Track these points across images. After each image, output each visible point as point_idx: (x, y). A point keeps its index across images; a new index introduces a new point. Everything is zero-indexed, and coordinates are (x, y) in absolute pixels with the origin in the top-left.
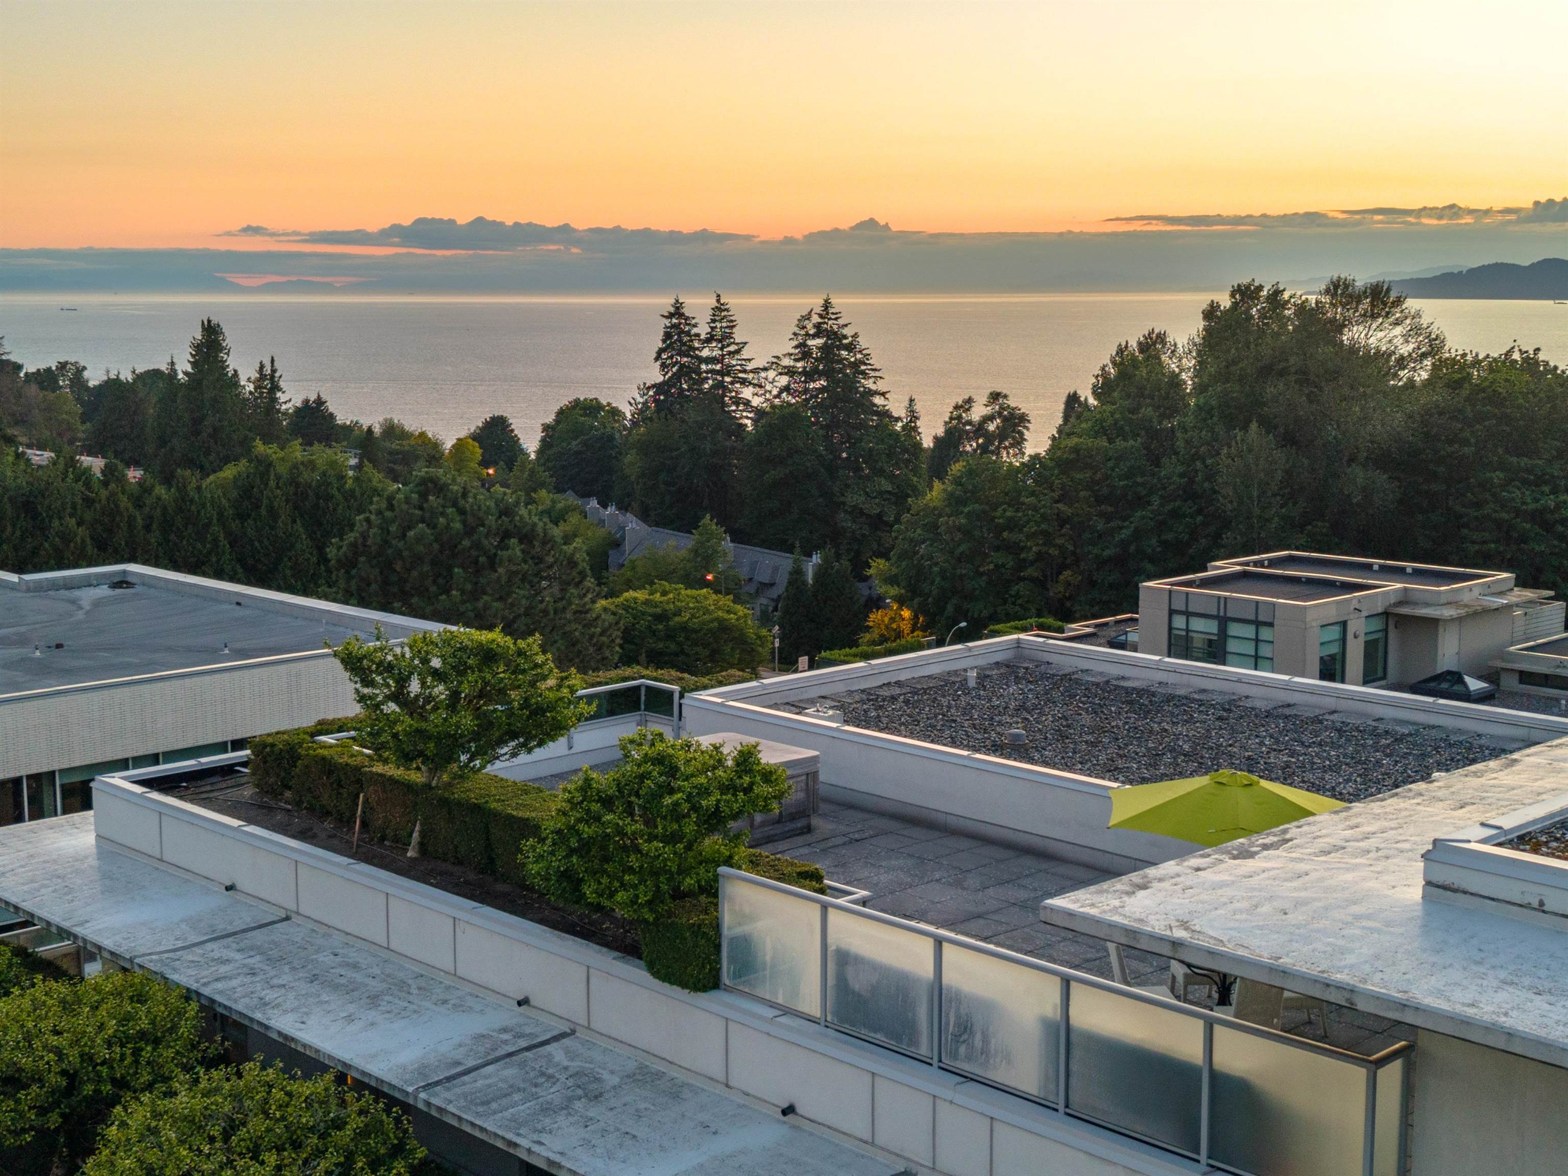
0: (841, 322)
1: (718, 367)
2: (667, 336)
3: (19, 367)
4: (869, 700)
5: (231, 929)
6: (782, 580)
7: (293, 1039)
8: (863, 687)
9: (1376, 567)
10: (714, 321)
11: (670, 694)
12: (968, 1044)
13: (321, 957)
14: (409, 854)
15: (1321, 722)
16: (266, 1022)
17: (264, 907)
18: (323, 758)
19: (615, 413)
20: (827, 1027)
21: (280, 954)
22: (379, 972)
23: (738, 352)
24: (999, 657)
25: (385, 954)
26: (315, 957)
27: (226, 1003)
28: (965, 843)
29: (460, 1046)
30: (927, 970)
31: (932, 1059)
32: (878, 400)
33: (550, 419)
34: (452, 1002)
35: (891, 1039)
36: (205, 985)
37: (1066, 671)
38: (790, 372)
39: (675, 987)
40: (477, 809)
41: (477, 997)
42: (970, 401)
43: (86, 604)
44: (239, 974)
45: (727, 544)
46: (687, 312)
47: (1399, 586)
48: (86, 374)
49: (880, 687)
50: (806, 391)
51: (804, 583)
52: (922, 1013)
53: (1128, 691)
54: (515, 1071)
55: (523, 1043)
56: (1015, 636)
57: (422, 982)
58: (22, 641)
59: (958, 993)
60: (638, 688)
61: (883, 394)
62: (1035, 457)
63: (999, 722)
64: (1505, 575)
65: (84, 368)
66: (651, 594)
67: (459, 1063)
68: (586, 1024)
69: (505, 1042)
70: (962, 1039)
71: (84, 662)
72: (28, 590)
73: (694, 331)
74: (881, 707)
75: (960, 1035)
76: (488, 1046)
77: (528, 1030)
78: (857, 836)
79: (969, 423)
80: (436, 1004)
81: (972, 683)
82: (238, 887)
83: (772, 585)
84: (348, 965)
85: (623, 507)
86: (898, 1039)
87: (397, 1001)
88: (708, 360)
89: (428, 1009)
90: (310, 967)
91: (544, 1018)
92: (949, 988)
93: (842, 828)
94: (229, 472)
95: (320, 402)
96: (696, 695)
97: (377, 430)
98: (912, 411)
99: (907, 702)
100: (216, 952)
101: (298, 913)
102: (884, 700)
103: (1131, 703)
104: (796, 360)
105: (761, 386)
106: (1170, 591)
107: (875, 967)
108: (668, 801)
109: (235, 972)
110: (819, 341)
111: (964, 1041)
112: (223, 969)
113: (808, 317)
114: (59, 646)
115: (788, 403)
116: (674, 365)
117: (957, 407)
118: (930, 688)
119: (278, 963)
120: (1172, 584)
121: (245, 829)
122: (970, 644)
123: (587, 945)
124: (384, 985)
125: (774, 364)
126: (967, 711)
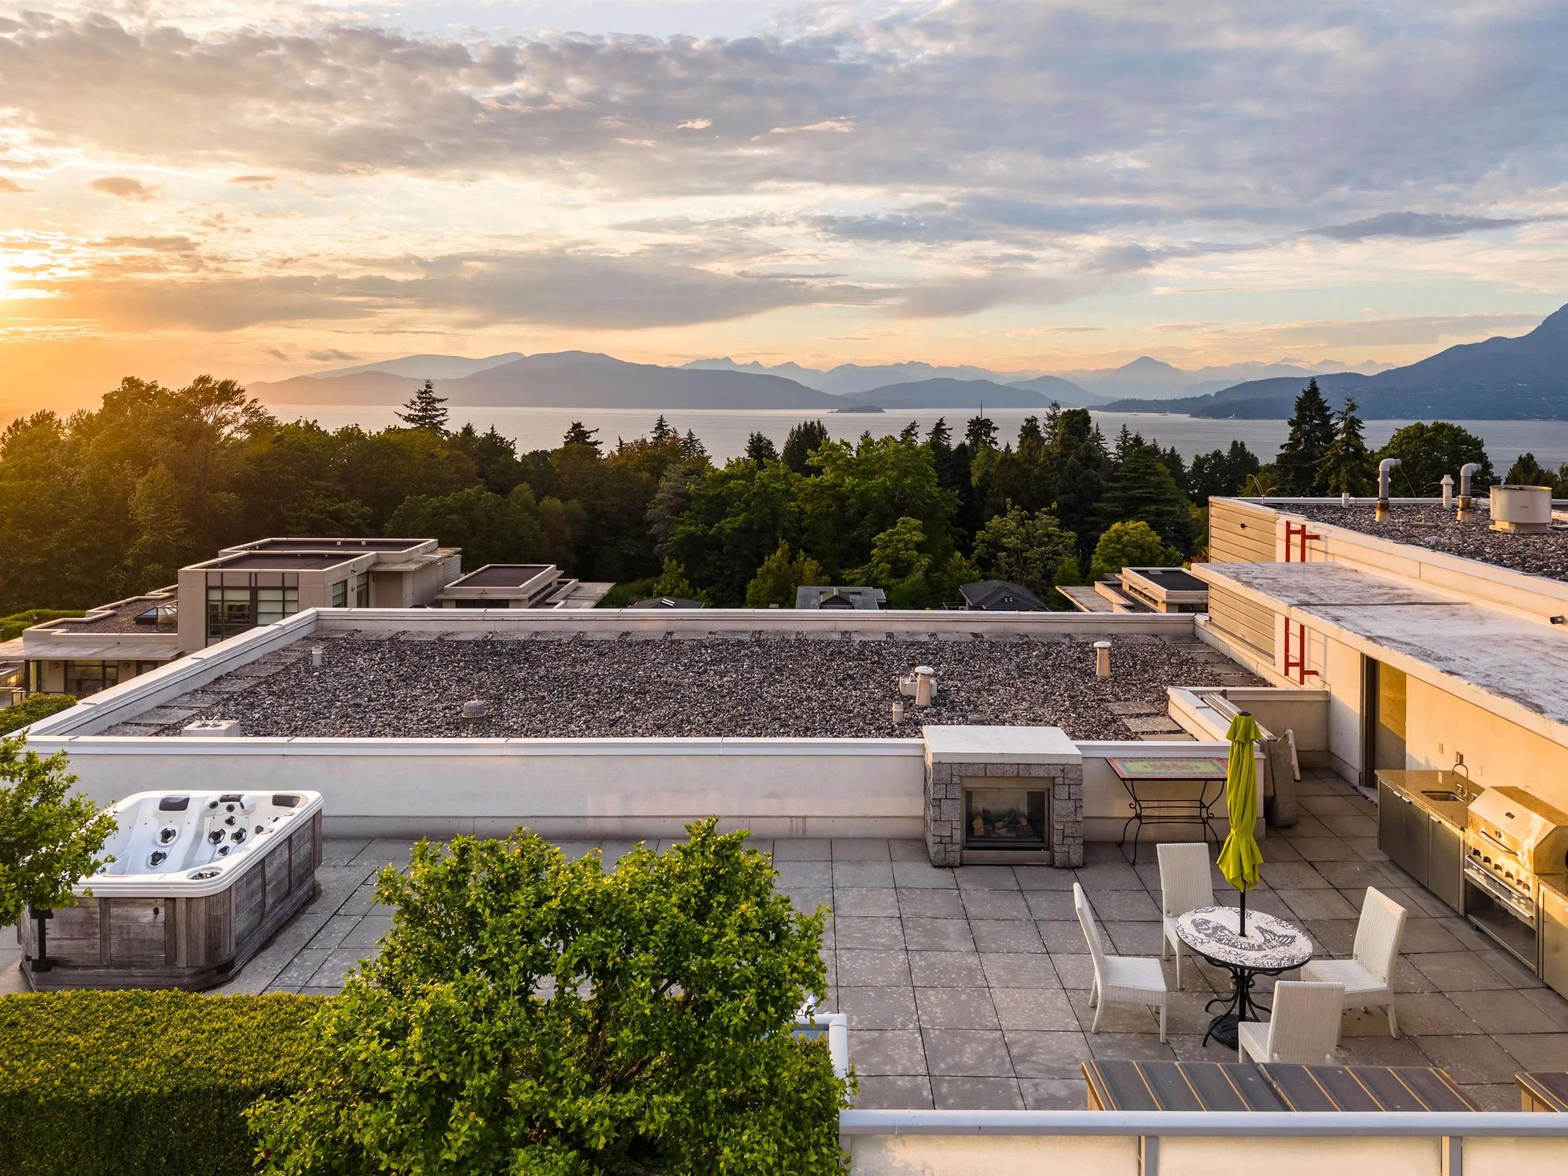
9: (339, 544)
37: (387, 635)
47: (372, 553)
49: (216, 683)
53: (477, 644)
56: (311, 611)
63: (405, 696)
64: (432, 540)
74: (252, 705)
81: (317, 661)
99: (274, 694)
103: (496, 654)
106: (206, 573)
118: (275, 674)
126: (354, 691)
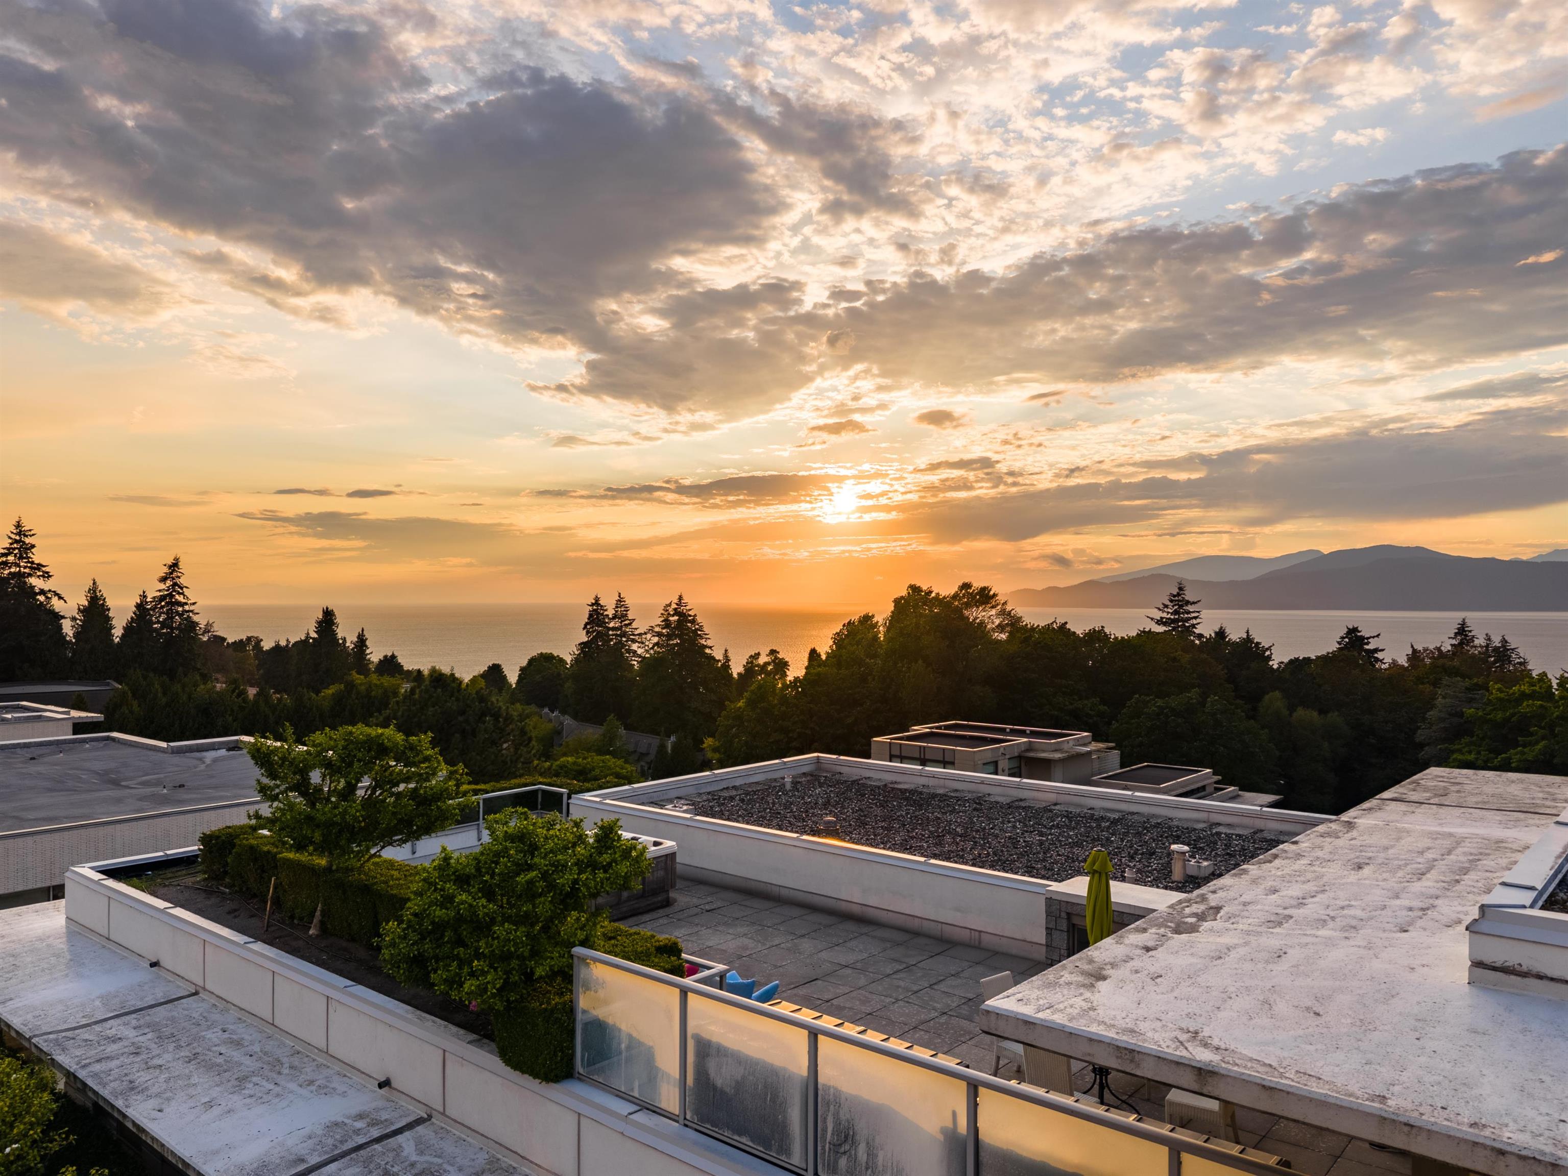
0: (688, 608)
1: (619, 633)
2: (591, 616)
3: (224, 639)
4: (714, 799)
5: (140, 1005)
6: (653, 752)
7: (143, 1131)
8: (708, 790)
9: (1008, 730)
10: (617, 607)
11: (561, 794)
12: (850, 1156)
13: (209, 1035)
14: (311, 932)
15: (1051, 811)
16: (124, 1110)
17: (180, 983)
18: (252, 847)
19: (562, 661)
20: (686, 1126)
21: (173, 1031)
22: (258, 1050)
23: (630, 624)
24: (806, 769)
25: (269, 1030)
26: (204, 1033)
27: (95, 1088)
28: (796, 912)
29: (310, 1137)
30: (801, 1066)
31: (806, 1170)
32: (708, 651)
33: (524, 663)
34: (317, 1083)
35: (759, 1144)
36: (84, 1066)
37: (855, 778)
38: (659, 634)
39: (527, 1076)
40: (366, 889)
41: (345, 1076)
42: (759, 654)
43: (208, 761)
44: (122, 1054)
45: (622, 731)
46: (601, 602)
47: (1025, 740)
48: (262, 644)
49: (721, 790)
50: (668, 645)
51: (666, 752)
52: (795, 1115)
53: (903, 791)
54: (358, 1170)
55: (375, 1133)
56: (816, 754)
57: (296, 1061)
58: (158, 783)
59: (838, 1093)
60: (536, 791)
61: (710, 648)
62: (797, 679)
63: (813, 813)
64: (1086, 734)
65: (262, 640)
66: (577, 758)
67: (302, 1160)
68: (441, 1110)
69: (357, 1132)
70: (842, 1150)
71: (194, 796)
72: (173, 753)
73: (606, 613)
74: (723, 804)
75: (840, 1145)
76: (338, 1137)
77: (384, 1116)
78: (707, 907)
79: (758, 665)
80: (301, 1086)
81: (788, 787)
82: (162, 964)
83: (648, 754)
84: (232, 1042)
85: (563, 712)
86: (767, 1146)
87: (264, 1083)
88: (613, 629)
89: (291, 1092)
90: (195, 1045)
91: (403, 1102)
92: (827, 1088)
93: (695, 901)
94: (330, 691)
95: (393, 657)
96: (581, 796)
97: (426, 673)
98: (727, 657)
99: (742, 800)
100: (113, 1029)
101: (204, 989)
102: (724, 799)
103: (906, 799)
104: (663, 628)
105: (643, 643)
106: (890, 743)
107: (739, 1059)
108: (521, 879)
109: (121, 1052)
110: (676, 618)
111: (845, 1153)
112: (112, 1048)
113: (670, 605)
114: (182, 786)
115: (659, 653)
116: (593, 632)
117: (751, 657)
118: (758, 791)
119: (166, 1041)
120: (891, 739)
121: (171, 911)
122: (785, 760)
123: (446, 1027)
124: (259, 1065)
125: (651, 629)
126: (787, 806)
